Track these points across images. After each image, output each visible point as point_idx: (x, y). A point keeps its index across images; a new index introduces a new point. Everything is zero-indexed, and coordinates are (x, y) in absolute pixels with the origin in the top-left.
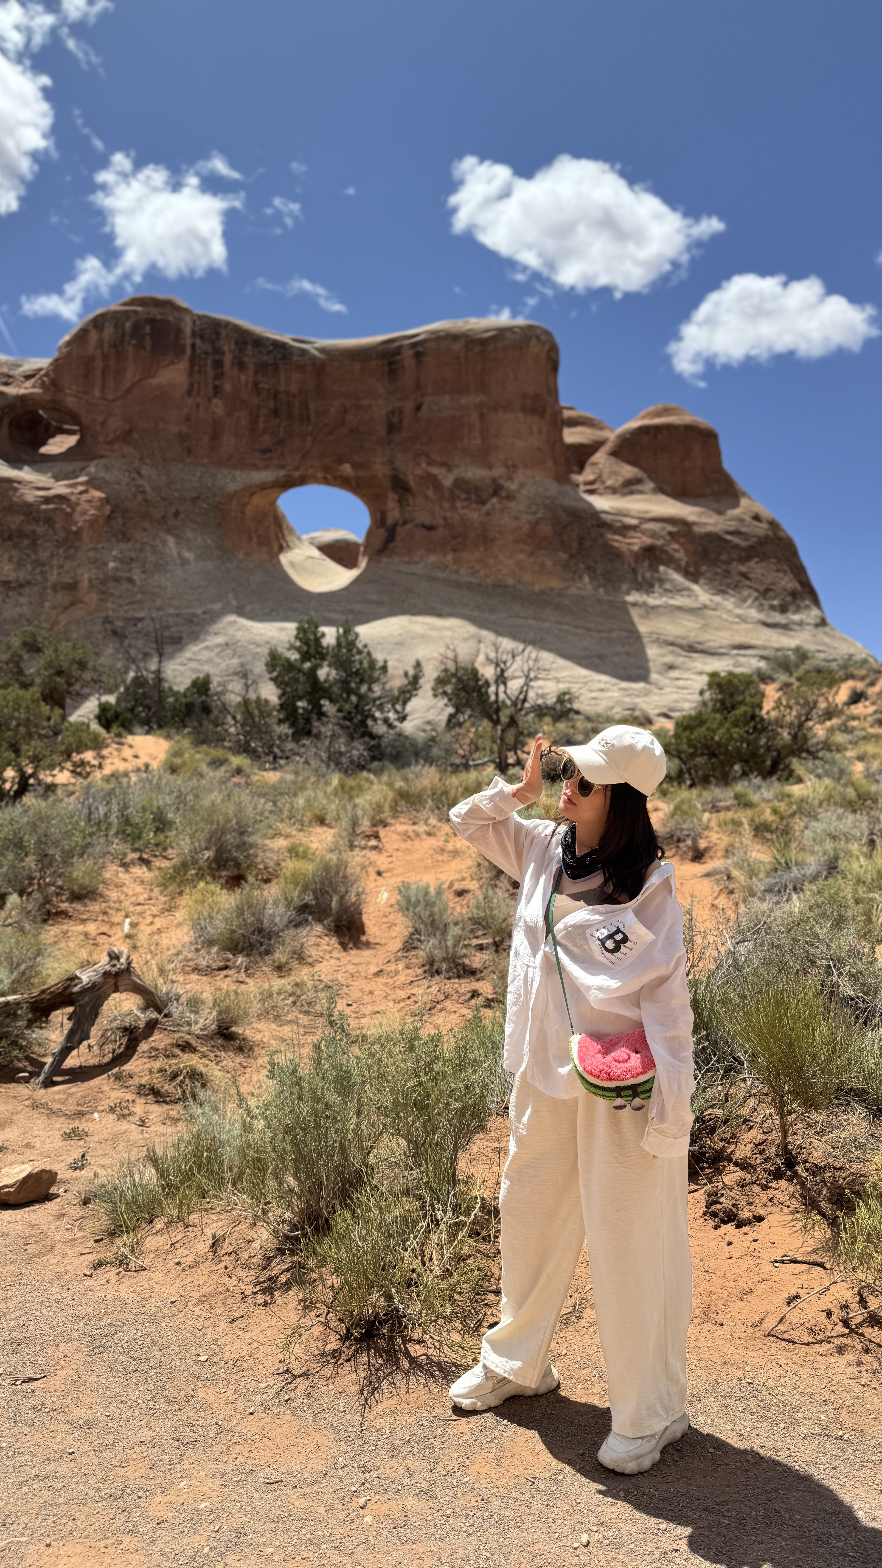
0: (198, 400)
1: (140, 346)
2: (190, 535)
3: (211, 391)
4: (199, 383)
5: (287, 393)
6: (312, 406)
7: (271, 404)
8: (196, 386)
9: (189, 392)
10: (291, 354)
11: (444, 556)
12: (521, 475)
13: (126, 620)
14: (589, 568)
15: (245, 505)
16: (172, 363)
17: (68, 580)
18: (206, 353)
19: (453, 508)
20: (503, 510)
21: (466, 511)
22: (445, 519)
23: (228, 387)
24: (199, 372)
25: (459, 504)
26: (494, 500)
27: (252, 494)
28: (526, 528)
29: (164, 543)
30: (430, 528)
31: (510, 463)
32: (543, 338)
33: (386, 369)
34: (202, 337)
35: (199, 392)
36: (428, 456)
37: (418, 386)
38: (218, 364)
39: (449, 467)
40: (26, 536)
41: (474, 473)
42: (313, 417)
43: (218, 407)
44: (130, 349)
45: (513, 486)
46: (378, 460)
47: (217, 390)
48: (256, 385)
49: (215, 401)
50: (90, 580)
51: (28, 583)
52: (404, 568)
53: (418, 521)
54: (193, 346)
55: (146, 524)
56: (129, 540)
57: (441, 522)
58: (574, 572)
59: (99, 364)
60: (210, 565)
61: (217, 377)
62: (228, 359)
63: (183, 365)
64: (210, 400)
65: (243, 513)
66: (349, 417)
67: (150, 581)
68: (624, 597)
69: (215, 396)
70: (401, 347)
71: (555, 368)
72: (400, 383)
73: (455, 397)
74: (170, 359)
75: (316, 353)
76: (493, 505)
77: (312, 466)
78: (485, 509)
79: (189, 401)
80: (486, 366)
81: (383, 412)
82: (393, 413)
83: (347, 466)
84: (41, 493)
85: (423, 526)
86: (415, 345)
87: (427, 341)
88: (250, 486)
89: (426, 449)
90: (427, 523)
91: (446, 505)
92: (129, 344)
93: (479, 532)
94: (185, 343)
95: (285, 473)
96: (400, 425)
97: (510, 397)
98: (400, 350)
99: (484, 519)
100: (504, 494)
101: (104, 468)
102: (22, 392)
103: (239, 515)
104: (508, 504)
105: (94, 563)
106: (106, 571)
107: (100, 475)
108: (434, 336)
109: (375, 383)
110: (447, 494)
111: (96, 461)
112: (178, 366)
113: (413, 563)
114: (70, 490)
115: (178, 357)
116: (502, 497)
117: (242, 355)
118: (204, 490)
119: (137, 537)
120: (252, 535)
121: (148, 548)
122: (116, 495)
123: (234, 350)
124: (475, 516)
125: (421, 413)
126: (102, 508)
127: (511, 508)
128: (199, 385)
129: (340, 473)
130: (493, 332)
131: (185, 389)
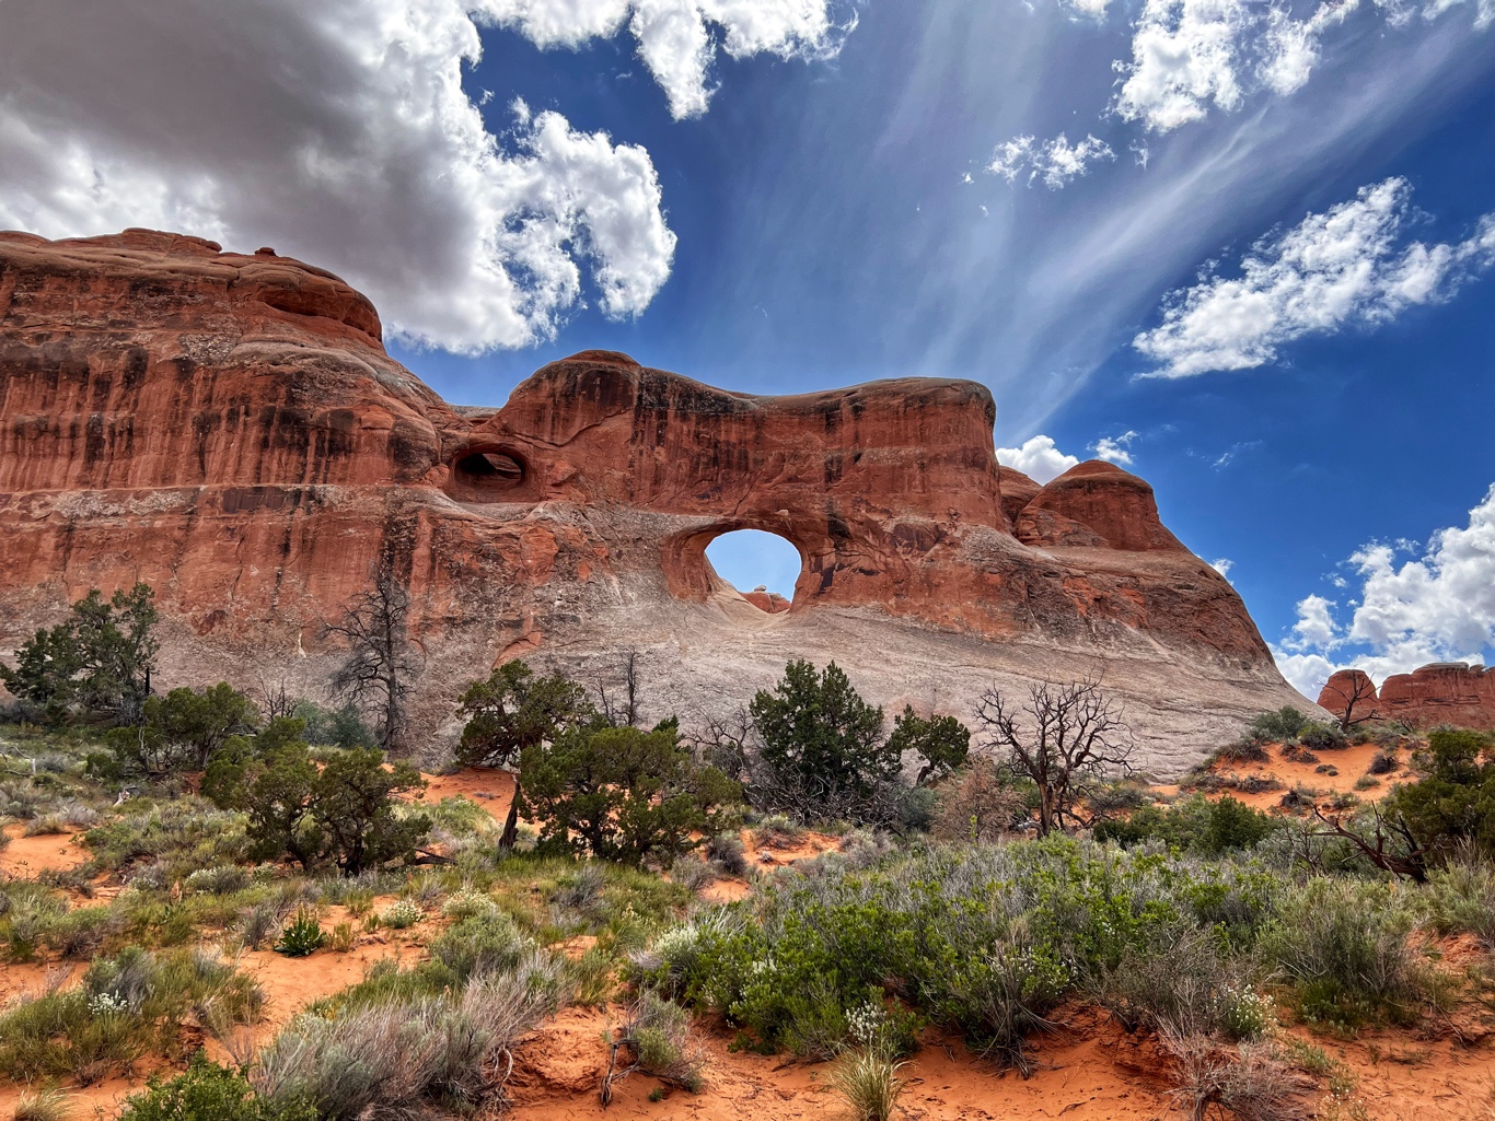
0: (642, 447)
1: (590, 397)
2: (632, 575)
3: (654, 439)
4: (643, 432)
5: (727, 443)
6: (751, 455)
7: (711, 452)
8: (640, 434)
9: (633, 440)
10: (732, 407)
11: (887, 601)
12: (964, 525)
13: (569, 658)
14: (1039, 617)
15: (680, 547)
16: (619, 413)
17: (513, 618)
18: (651, 404)
19: (894, 553)
20: (947, 557)
21: (909, 557)
22: (886, 564)
23: (671, 436)
24: (644, 422)
25: (900, 549)
26: (937, 547)
27: (689, 537)
28: (972, 576)
29: (608, 582)
30: (869, 573)
31: (953, 511)
32: (982, 395)
33: (825, 423)
34: (647, 390)
35: (642, 441)
36: (868, 504)
37: (857, 438)
38: (662, 415)
39: (890, 515)
40: (475, 574)
41: (916, 519)
42: (751, 466)
43: (661, 454)
44: (580, 399)
45: (958, 534)
46: (816, 506)
47: (660, 440)
48: (697, 435)
49: (657, 449)
50: (535, 619)
51: (473, 620)
52: (843, 612)
53: (855, 566)
54: (640, 397)
55: (592, 564)
56: (575, 578)
57: (882, 567)
58: (1025, 621)
59: (549, 412)
60: (651, 605)
61: (660, 427)
62: (671, 412)
63: (629, 415)
64: (653, 449)
65: (679, 555)
66: (787, 466)
67: (595, 620)
68: (1080, 649)
69: (658, 444)
70: (839, 402)
71: (992, 424)
72: (838, 435)
73: (895, 448)
74: (617, 409)
75: (757, 407)
76: (936, 551)
77: (749, 511)
78: (928, 555)
79: (633, 448)
80: (926, 420)
81: (822, 461)
82: (831, 462)
83: (785, 512)
84: (490, 532)
85: (861, 570)
86: (854, 401)
87: (865, 397)
88: (688, 529)
89: (865, 497)
90: (866, 568)
91: (887, 551)
92: (579, 394)
93: (923, 577)
94: (633, 395)
95: (722, 517)
96: (839, 474)
97: (951, 450)
98: (838, 405)
99: (927, 564)
100: (947, 542)
101: (551, 509)
102: (472, 436)
103: (676, 557)
104: (952, 551)
105: (540, 601)
106: (551, 609)
107: (548, 515)
108: (872, 392)
109: (813, 435)
110: (888, 540)
111: (544, 502)
112: (624, 416)
113: (852, 606)
114: (519, 529)
115: (625, 408)
116: (946, 544)
117: (686, 407)
118: (645, 532)
119: (582, 576)
120: (686, 576)
121: (593, 587)
122: (563, 535)
123: (678, 402)
124: (918, 561)
125: (860, 463)
126: (550, 547)
127: (956, 555)
128: (643, 435)
129: (776, 518)
130: (933, 389)
131: (630, 437)
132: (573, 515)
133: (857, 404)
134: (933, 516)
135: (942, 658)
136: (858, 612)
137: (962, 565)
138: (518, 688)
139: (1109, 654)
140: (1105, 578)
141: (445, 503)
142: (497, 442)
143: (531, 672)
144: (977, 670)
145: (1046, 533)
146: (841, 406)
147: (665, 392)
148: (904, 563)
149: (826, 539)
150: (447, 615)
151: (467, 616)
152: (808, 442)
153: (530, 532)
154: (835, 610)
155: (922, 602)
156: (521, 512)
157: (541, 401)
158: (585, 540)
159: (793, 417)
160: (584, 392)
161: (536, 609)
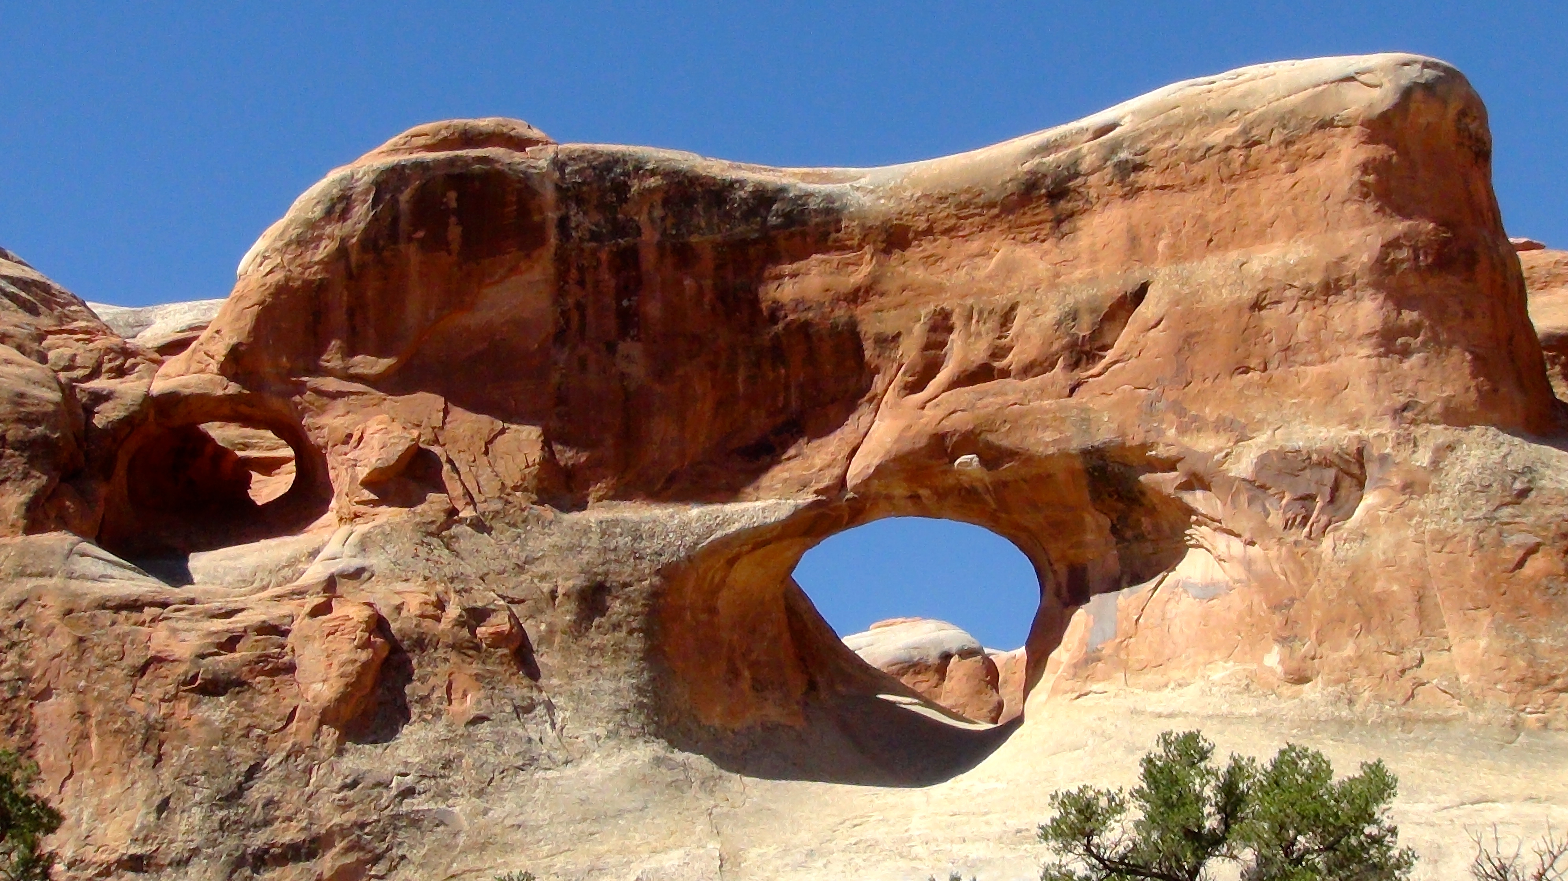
0: (584, 350)
1: (436, 243)
3: (611, 324)
4: (583, 311)
6: (866, 327)
8: (575, 317)
9: (560, 337)
12: (1433, 432)
15: (714, 592)
16: (514, 270)
17: (290, 834)
18: (594, 237)
21: (1301, 535)
23: (653, 309)
24: (581, 283)
27: (731, 562)
29: (525, 711)
30: (1209, 590)
31: (1401, 401)
32: (1442, 87)
34: (581, 202)
35: (583, 334)
36: (1182, 411)
37: (1133, 243)
38: (627, 259)
39: (1240, 433)
41: (1308, 434)
43: (634, 360)
44: (413, 255)
45: (1419, 459)
46: (1048, 436)
47: (628, 321)
49: (624, 347)
51: (195, 853)
54: (563, 223)
57: (1237, 571)
60: (643, 756)
61: (623, 291)
62: (648, 245)
63: (540, 272)
64: (611, 348)
65: (712, 611)
66: (958, 344)
67: (496, 813)
69: (623, 333)
70: (1077, 159)
72: (1083, 243)
73: (1234, 255)
74: (509, 260)
75: (867, 201)
76: (1369, 508)
77: (880, 471)
78: (1351, 523)
79: (562, 356)
80: (1304, 172)
81: (1050, 316)
82: (1074, 315)
83: (969, 462)
84: (219, 625)
85: (1187, 587)
86: (1115, 148)
87: (1140, 137)
88: (727, 541)
89: (1172, 395)
90: (1198, 577)
91: (1244, 525)
92: (410, 239)
93: (1343, 584)
94: (544, 221)
95: (811, 498)
96: (1098, 344)
97: (1376, 243)
98: (1076, 163)
99: (1353, 550)
100: (1396, 481)
101: (364, 545)
102: (159, 386)
103: (703, 617)
104: (1412, 504)
105: (354, 784)
106: (384, 802)
107: (357, 562)
108: (1159, 120)
109: (1022, 252)
110: (1243, 498)
111: (345, 529)
112: (527, 277)
113: (1172, 685)
114: (287, 608)
115: (528, 256)
116: (1393, 488)
117: (684, 230)
118: (613, 567)
119: (456, 706)
120: (739, 664)
121: (484, 729)
122: (399, 608)
123: (663, 219)
124: (1327, 543)
125: (1147, 310)
126: (365, 645)
127: (1423, 515)
128: (583, 316)
129: (951, 481)
130: (1310, 91)
131: (550, 329)
132: (423, 551)
133: (1123, 155)
134: (1352, 420)
137: (1442, 539)
141: (99, 568)
142: (220, 392)
144: (1503, 810)
146: (1084, 167)
147: (626, 200)
148: (1292, 556)
149: (1088, 519)
150: (131, 852)
151: (177, 849)
152: (1009, 269)
153: (315, 613)
154: (1130, 702)
155: (1349, 650)
156: (292, 563)
157: (314, 274)
158: (453, 611)
159: (965, 213)
160: (421, 234)
161: (345, 806)
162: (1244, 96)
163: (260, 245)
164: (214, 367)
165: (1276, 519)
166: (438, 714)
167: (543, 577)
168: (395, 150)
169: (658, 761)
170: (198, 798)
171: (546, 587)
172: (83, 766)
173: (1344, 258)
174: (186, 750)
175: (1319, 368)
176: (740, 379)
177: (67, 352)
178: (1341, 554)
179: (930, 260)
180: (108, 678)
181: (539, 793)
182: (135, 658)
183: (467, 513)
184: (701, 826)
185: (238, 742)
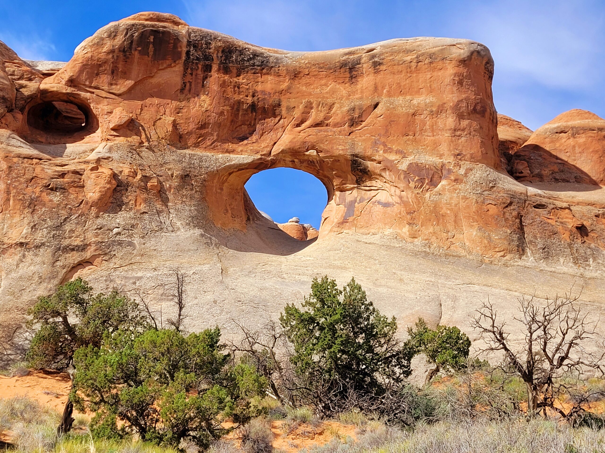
0: (190, 96)
1: (144, 53)
4: (190, 83)
5: (264, 92)
6: (284, 104)
8: (188, 85)
9: (182, 90)
10: (268, 62)
11: (401, 229)
12: (467, 162)
13: (126, 278)
15: (223, 183)
16: (170, 66)
17: (77, 242)
18: (198, 59)
19: (408, 188)
20: (452, 191)
21: (420, 191)
22: (400, 197)
23: (214, 86)
24: (192, 74)
26: (444, 182)
27: (230, 174)
29: (160, 212)
30: (386, 205)
31: (458, 152)
32: (482, 53)
33: (348, 75)
34: (195, 47)
35: (190, 90)
37: (376, 88)
38: (207, 68)
39: (404, 155)
41: (426, 159)
42: (284, 112)
43: (206, 102)
44: (136, 55)
46: (340, 147)
47: (205, 89)
49: (203, 97)
50: (97, 245)
51: (43, 244)
52: (363, 238)
53: (374, 199)
54: (188, 53)
57: (397, 200)
59: (109, 66)
61: (205, 79)
62: (215, 65)
63: (179, 68)
64: (199, 97)
65: (222, 189)
66: (314, 113)
67: (148, 245)
68: (565, 269)
69: (204, 93)
70: (360, 59)
71: (491, 78)
72: (359, 86)
73: (408, 97)
74: (168, 62)
75: (289, 61)
76: (442, 185)
77: (283, 151)
78: (436, 189)
79: (182, 97)
80: (435, 74)
81: (345, 109)
82: (354, 109)
83: (313, 152)
84: (59, 168)
85: (379, 203)
86: (373, 56)
87: (383, 54)
88: (230, 167)
89: (383, 139)
90: (383, 200)
91: (402, 185)
92: (136, 50)
93: (432, 208)
94: (182, 51)
95: (259, 157)
96: (360, 120)
97: (456, 100)
98: (360, 60)
99: (436, 198)
100: (452, 178)
101: (110, 150)
102: (43, 86)
103: (219, 191)
104: (457, 186)
105: (101, 228)
106: (110, 235)
107: (108, 155)
108: (389, 50)
109: (338, 86)
110: (402, 176)
111: (104, 143)
112: (174, 69)
113: (371, 234)
114: (83, 166)
115: (175, 62)
116: (451, 180)
117: (227, 62)
118: (192, 170)
119: (138, 208)
120: (228, 208)
121: (146, 216)
122: (121, 172)
123: (221, 57)
124: (427, 195)
125: (378, 111)
126: (109, 182)
127: (460, 190)
128: (190, 85)
129: (306, 158)
130: (441, 48)
131: (179, 87)
132: (130, 155)
133: (376, 59)
134: (441, 156)
135: (447, 278)
136: (376, 239)
137: (465, 198)
138: (81, 302)
139: (588, 274)
140: (585, 209)
141: (19, 144)
142: (64, 91)
143: (91, 289)
144: (477, 287)
145: (536, 171)
146: (363, 61)
147: (210, 49)
148: (416, 196)
149: (349, 176)
150: (20, 241)
151: (38, 242)
152: (333, 92)
153: (92, 169)
154: (356, 238)
155: (431, 230)
156: (85, 152)
157: (103, 56)
158: (139, 177)
159: (321, 70)
160: (140, 49)
161: (97, 235)
162: (418, 46)
163: (83, 44)
164: (64, 82)
165: (412, 185)
166: (131, 209)
167: (169, 169)
168: (134, 19)
169: (202, 235)
170: (46, 226)
171: (170, 173)
172: (6, 210)
173: (445, 104)
174: (43, 209)
175: (432, 138)
176: (240, 114)
177: (12, 70)
178: (432, 199)
179: (308, 85)
180: (19, 181)
181: (163, 240)
182: (28, 176)
183: (146, 144)
184: (215, 258)
185: (62, 209)
